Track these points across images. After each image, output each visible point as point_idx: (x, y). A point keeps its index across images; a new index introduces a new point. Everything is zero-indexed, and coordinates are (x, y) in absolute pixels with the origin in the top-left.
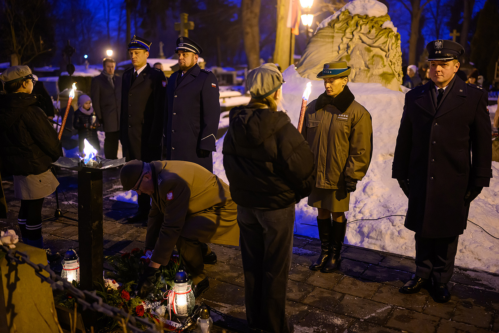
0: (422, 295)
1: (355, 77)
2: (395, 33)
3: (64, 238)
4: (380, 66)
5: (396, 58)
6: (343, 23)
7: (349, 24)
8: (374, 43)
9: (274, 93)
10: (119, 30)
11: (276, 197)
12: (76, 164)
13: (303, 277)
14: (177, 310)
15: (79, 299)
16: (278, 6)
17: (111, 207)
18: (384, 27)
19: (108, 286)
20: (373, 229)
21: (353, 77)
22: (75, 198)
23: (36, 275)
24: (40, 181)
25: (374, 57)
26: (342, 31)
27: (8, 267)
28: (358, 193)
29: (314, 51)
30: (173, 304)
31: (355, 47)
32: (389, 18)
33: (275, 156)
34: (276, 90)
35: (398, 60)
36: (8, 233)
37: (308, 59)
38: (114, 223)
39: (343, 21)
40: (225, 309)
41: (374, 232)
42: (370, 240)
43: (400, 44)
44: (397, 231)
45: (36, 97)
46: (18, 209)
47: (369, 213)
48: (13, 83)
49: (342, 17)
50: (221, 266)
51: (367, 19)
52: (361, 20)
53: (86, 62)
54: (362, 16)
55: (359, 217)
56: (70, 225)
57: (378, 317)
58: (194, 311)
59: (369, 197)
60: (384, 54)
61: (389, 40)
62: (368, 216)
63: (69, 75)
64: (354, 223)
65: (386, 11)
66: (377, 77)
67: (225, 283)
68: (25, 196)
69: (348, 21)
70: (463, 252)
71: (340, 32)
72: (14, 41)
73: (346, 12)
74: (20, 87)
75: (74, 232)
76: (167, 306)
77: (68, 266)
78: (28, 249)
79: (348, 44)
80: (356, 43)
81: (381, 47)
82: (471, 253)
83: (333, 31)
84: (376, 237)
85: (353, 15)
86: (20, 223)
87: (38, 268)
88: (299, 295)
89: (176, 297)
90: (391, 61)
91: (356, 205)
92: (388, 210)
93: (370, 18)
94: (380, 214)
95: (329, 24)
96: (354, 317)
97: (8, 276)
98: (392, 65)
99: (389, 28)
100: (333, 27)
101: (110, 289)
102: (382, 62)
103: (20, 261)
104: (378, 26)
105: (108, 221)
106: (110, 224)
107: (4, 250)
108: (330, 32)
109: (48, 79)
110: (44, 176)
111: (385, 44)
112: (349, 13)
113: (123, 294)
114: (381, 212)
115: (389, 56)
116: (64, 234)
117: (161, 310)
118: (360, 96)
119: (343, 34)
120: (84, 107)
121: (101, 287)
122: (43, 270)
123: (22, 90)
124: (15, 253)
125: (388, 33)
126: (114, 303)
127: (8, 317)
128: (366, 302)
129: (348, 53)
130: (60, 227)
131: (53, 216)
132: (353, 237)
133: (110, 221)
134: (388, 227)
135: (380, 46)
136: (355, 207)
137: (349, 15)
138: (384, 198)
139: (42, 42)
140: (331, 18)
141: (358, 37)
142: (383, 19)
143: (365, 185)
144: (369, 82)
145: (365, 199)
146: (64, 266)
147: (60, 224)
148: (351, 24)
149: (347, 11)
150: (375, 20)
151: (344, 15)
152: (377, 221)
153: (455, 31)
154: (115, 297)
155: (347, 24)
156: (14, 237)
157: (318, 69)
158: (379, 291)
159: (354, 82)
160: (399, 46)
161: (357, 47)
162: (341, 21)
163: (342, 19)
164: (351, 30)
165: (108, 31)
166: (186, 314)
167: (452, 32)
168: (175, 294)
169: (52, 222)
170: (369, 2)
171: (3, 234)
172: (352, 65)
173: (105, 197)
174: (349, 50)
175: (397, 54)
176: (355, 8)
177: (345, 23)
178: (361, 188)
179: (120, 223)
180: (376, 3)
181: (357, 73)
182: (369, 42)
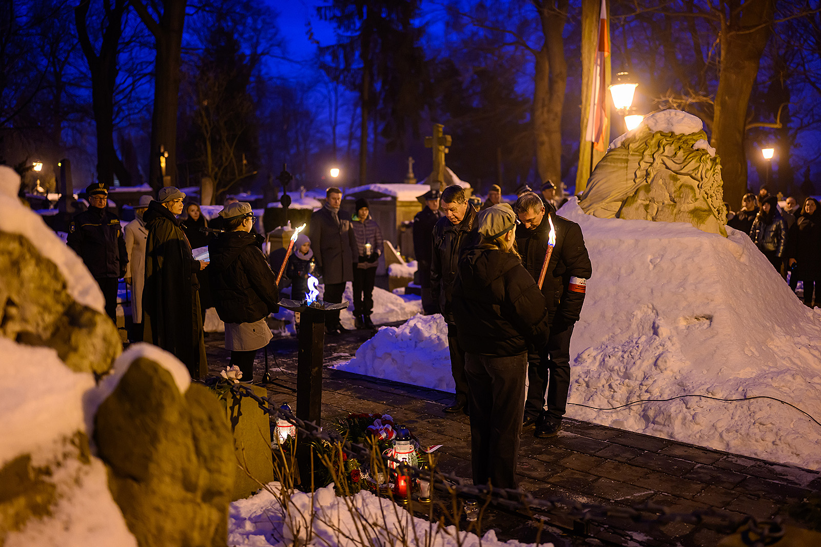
1: (656, 214)
2: (711, 156)
4: (690, 200)
5: (712, 188)
6: (640, 143)
7: (648, 144)
8: (682, 169)
9: (505, 235)
10: (351, 137)
11: (503, 343)
16: (582, 107)
17: (329, 376)
18: (695, 148)
20: (660, 412)
21: (654, 215)
23: (259, 407)
24: (254, 330)
25: (682, 187)
26: (639, 153)
27: (232, 400)
28: (647, 367)
29: (602, 179)
31: (657, 174)
32: (704, 135)
33: (502, 298)
34: (507, 231)
35: (717, 192)
37: (594, 189)
38: (332, 393)
39: (641, 140)
41: (662, 416)
42: (656, 426)
43: (720, 170)
44: (691, 415)
45: (255, 237)
47: (660, 393)
48: (233, 220)
50: (456, 442)
51: (672, 137)
52: (664, 139)
53: (302, 188)
54: (666, 133)
55: (646, 396)
56: (280, 393)
57: (633, 500)
59: (662, 372)
60: (695, 183)
61: (702, 164)
62: (657, 396)
63: (282, 207)
64: (638, 404)
65: (701, 127)
66: (686, 215)
69: (647, 140)
70: (777, 445)
71: (636, 155)
72: (210, 161)
73: (646, 128)
74: (239, 225)
77: (282, 424)
79: (647, 170)
80: (658, 168)
82: (788, 446)
83: (627, 153)
84: (663, 423)
85: (654, 132)
87: (261, 400)
88: (544, 474)
90: (706, 193)
91: (643, 382)
92: (684, 390)
93: (676, 135)
94: (673, 394)
95: (623, 144)
96: (603, 498)
97: (232, 408)
98: (708, 198)
99: (703, 150)
100: (627, 148)
102: (693, 194)
103: (244, 394)
104: (688, 147)
107: (229, 384)
108: (624, 155)
110: (257, 325)
111: (697, 171)
114: (674, 392)
115: (704, 186)
118: (660, 240)
119: (641, 157)
120: (301, 251)
123: (241, 228)
124: (239, 388)
125: (701, 156)
128: (625, 486)
129: (647, 182)
132: (636, 423)
134: (680, 409)
135: (690, 173)
136: (641, 384)
137: (649, 132)
138: (682, 375)
139: (245, 162)
140: (625, 136)
141: (661, 161)
142: (695, 137)
143: (657, 357)
144: (675, 221)
145: (655, 375)
146: (278, 423)
148: (651, 144)
149: (647, 126)
150: (684, 138)
151: (643, 132)
152: (667, 403)
155: (646, 145)
157: (607, 203)
158: (645, 477)
159: (655, 221)
160: (717, 173)
161: (658, 175)
162: (638, 140)
163: (640, 136)
164: (651, 152)
165: (334, 139)
168: (396, 452)
170: (676, 114)
171: (228, 368)
172: (653, 198)
173: (324, 365)
174: (649, 178)
175: (714, 183)
176: (658, 124)
177: (643, 143)
178: (652, 361)
179: (340, 394)
180: (685, 116)
181: (660, 209)
182: (675, 167)
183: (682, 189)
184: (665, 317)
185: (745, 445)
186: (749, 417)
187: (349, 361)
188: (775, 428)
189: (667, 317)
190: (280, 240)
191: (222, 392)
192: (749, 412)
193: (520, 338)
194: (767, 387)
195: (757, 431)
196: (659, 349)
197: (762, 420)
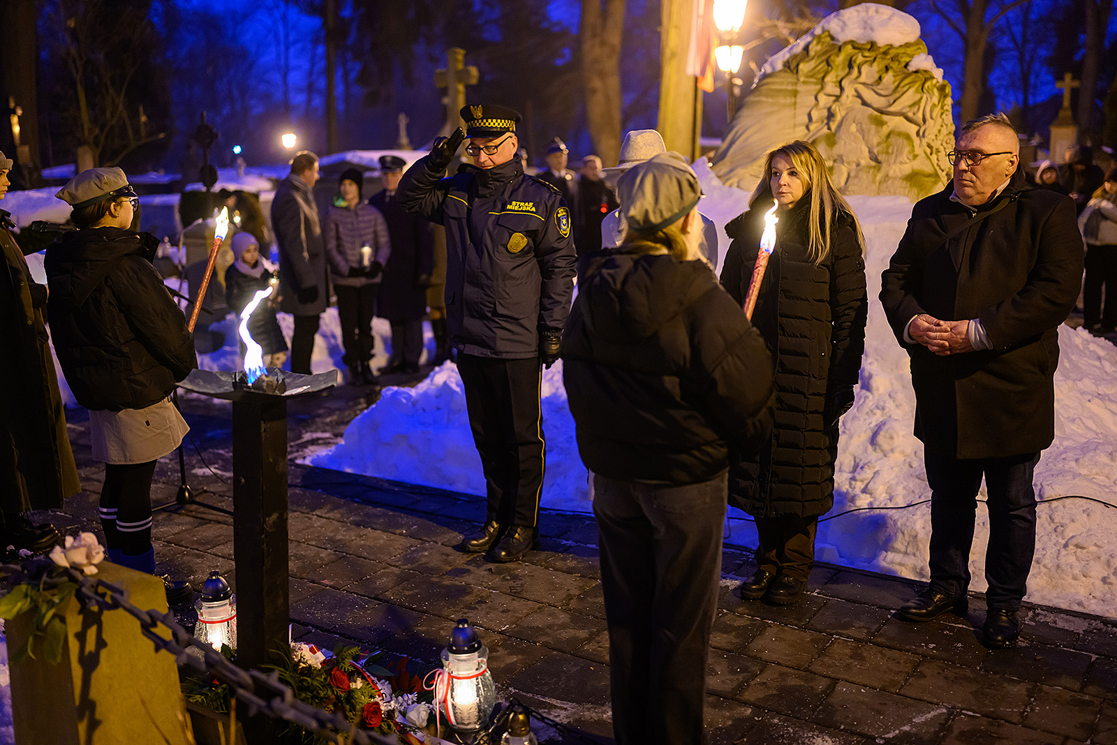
0: (1018, 682)
1: (846, 183)
2: (938, 82)
3: (198, 550)
4: (904, 157)
5: (940, 137)
6: (818, 63)
7: (831, 63)
8: (890, 105)
9: (682, 220)
10: (310, 89)
11: (684, 457)
12: (227, 385)
13: (738, 640)
14: (455, 714)
15: (241, 691)
16: (663, 30)
17: (299, 481)
18: (912, 68)
19: (300, 660)
20: (895, 529)
21: (842, 183)
22: (219, 461)
23: (144, 634)
24: (148, 423)
25: (891, 135)
26: (816, 78)
27: (81, 618)
28: (859, 446)
29: (751, 127)
30: (445, 701)
31: (847, 114)
32: (924, 47)
33: (685, 361)
34: (685, 213)
35: (947, 143)
36: (80, 541)
37: (738, 143)
38: (307, 517)
39: (819, 57)
40: (563, 712)
41: (900, 536)
42: (890, 555)
43: (951, 106)
45: (138, 237)
46: (99, 487)
47: (887, 493)
48: (88, 206)
49: (815, 48)
50: (550, 615)
51: (873, 51)
52: (860, 54)
53: (240, 161)
54: (863, 45)
55: (862, 501)
56: (210, 521)
57: (917, 734)
58: (492, 716)
59: (885, 456)
60: (913, 129)
61: (925, 96)
62: (884, 500)
63: (204, 189)
65: (918, 33)
66: (898, 183)
67: (561, 654)
68: (116, 458)
69: (829, 57)
71: (811, 82)
72: (85, 117)
73: (826, 37)
74: (103, 215)
75: (219, 536)
76: (431, 704)
77: (210, 614)
78: (125, 576)
79: (829, 109)
80: (848, 105)
81: (906, 113)
83: (794, 80)
84: (904, 549)
85: (840, 44)
86: (103, 516)
87: (148, 619)
88: (732, 681)
89: (453, 685)
90: (929, 146)
91: (856, 475)
93: (880, 48)
94: (913, 495)
95: (787, 65)
96: (860, 734)
97: (81, 637)
98: (931, 154)
99: (926, 71)
100: (795, 71)
101: (304, 666)
102: (910, 147)
103: (108, 603)
104: (900, 67)
105: (296, 511)
106: (297, 518)
107: (73, 579)
108: (789, 83)
109: (158, 200)
110: (155, 412)
111: (917, 107)
112: (833, 38)
113: (333, 677)
114: (913, 491)
115: (926, 134)
116: (198, 542)
117: (419, 714)
119: (819, 87)
120: (244, 261)
121: (285, 659)
122: (159, 624)
123: (108, 222)
124: (97, 586)
125: (922, 82)
126: (314, 697)
127: (82, 728)
128: (888, 698)
129: (829, 129)
130: (188, 527)
131: (173, 501)
133: (298, 513)
135: (904, 111)
136: (853, 479)
137: (832, 42)
139: (143, 119)
140: (789, 52)
141: (853, 92)
142: (909, 51)
143: (876, 428)
144: (879, 194)
145: (875, 462)
146: (202, 615)
147: (188, 519)
148: (837, 63)
149: (827, 33)
150: (892, 52)
151: (821, 43)
152: (905, 512)
153: (1068, 77)
154: (315, 683)
155: (828, 64)
156: (95, 549)
158: (916, 672)
160: (947, 110)
161: (849, 115)
162: (813, 58)
163: (816, 52)
164: (837, 76)
165: (286, 93)
166: (476, 723)
167: (1062, 79)
168: (451, 677)
169: (171, 515)
170: (877, 12)
171: (69, 541)
172: (841, 157)
173: (289, 457)
174: (833, 121)
175: (942, 129)
176: (846, 28)
177: (822, 62)
178: (865, 436)
179: (321, 517)
180: (893, 14)
181: (852, 174)
182: (879, 102)
183: (892, 139)
184: (879, 358)
185: (1055, 587)
186: (1054, 535)
187: (333, 448)
188: (1103, 554)
189: (882, 358)
190: (200, 241)
191: (56, 600)
192: (1053, 526)
193: (719, 445)
194: (1077, 479)
195: (1072, 559)
196: (875, 414)
197: (1079, 540)
